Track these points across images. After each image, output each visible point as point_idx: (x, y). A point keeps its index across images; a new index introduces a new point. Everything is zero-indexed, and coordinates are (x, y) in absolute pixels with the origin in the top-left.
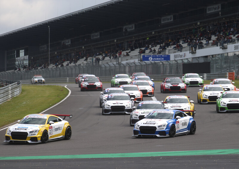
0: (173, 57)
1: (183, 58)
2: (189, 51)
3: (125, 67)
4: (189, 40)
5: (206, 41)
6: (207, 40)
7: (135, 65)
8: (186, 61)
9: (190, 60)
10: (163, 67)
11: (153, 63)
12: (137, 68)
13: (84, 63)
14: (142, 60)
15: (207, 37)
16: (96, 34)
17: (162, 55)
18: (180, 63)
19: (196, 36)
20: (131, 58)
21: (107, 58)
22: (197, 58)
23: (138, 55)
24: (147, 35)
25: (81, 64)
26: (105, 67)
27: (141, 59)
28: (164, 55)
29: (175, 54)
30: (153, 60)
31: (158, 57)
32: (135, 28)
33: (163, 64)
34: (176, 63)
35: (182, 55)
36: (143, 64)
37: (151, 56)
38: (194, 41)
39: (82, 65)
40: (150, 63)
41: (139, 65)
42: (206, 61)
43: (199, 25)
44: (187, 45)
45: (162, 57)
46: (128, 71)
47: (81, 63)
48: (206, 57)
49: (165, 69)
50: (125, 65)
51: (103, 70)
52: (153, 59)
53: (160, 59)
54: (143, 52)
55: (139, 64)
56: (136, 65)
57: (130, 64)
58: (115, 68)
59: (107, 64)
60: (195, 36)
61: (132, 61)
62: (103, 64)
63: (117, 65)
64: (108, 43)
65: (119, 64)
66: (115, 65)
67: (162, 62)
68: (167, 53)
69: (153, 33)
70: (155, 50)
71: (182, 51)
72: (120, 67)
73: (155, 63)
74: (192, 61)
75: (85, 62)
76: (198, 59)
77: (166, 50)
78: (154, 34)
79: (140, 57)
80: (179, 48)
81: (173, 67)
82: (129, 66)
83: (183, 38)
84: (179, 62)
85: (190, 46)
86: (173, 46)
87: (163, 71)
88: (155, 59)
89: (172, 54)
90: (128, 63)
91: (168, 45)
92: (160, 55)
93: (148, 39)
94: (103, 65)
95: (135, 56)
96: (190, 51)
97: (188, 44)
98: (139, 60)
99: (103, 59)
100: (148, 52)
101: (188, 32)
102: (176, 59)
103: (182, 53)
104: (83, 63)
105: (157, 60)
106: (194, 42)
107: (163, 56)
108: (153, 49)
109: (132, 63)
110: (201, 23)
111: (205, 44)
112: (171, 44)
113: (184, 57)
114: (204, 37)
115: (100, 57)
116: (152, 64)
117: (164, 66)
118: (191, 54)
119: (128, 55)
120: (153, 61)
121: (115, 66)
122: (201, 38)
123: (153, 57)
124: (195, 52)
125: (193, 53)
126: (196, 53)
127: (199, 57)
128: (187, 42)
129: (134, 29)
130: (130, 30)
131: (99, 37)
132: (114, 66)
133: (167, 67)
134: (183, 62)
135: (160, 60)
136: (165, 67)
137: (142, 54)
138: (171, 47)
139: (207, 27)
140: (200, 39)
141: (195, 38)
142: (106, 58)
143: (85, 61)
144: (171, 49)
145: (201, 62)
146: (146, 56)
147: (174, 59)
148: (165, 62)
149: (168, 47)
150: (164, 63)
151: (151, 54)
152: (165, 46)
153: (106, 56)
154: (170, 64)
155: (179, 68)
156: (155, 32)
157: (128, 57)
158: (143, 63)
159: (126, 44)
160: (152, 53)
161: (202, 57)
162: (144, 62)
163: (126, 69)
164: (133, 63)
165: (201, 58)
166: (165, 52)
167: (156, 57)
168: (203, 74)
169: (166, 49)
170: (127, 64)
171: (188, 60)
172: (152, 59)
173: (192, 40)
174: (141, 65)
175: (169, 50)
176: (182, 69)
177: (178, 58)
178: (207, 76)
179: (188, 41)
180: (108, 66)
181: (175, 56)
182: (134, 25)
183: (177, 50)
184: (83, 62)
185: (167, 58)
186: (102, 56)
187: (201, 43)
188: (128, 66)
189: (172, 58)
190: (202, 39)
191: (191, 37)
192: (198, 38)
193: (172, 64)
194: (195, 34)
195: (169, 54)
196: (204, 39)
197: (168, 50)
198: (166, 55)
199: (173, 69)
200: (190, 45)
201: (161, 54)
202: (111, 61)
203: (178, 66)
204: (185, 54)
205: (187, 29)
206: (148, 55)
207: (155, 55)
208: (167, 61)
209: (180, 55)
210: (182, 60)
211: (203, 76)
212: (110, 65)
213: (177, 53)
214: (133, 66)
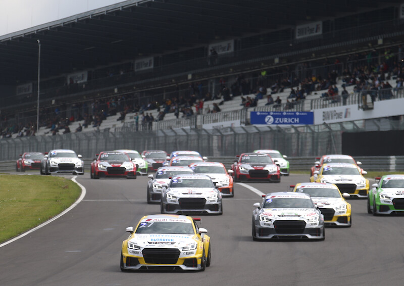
0: (322, 118)
1: (343, 120)
2: (357, 105)
3: (210, 137)
4: (358, 79)
5: (397, 82)
6: (399, 79)
7: (233, 133)
8: (349, 127)
9: (360, 124)
10: (298, 138)
11: (275, 129)
12: (237, 141)
13: (117, 126)
14: (249, 121)
15: (399, 73)
16: (147, 60)
17: (295, 113)
18: (337, 131)
19: (375, 71)
20: (225, 117)
21: (170, 116)
22: (376, 121)
23: (241, 110)
24: (263, 64)
25: (109, 129)
26: (166, 136)
27: (246, 119)
28: (299, 112)
29: (326, 110)
30: (274, 123)
31: (287, 116)
32: (235, 49)
33: (298, 132)
34: (327, 130)
35: (341, 113)
36: (251, 132)
37: (272, 114)
38: (370, 81)
39: (112, 130)
40: (269, 129)
41: (243, 134)
42: (396, 128)
43: (380, 45)
44: (354, 91)
45: (295, 116)
46: (218, 147)
47: (111, 127)
48: (396, 118)
49: (302, 143)
50: (211, 132)
51: (160, 142)
52: (275, 120)
53: (290, 120)
54: (254, 103)
55: (243, 132)
56: (236, 134)
57: (222, 131)
58: (188, 140)
59: (170, 131)
60: (371, 70)
61: (226, 124)
62: (162, 130)
63: (193, 133)
64: (173, 81)
65: (197, 129)
66: (188, 131)
67: (295, 128)
68: (307, 107)
69: (277, 61)
70: (279, 101)
72: (199, 136)
73: (279, 130)
74: (365, 126)
75: (120, 124)
76: (378, 123)
77: (306, 102)
78: (278, 64)
79: (246, 115)
81: (320, 140)
82: (219, 134)
83: (345, 74)
84: (334, 128)
85: (361, 93)
86: (320, 93)
87: (298, 149)
88: (279, 121)
89: (319, 109)
90: (218, 128)
91: (309, 89)
92: (290, 111)
93: (264, 73)
94: (160, 131)
95: (236, 111)
96: (360, 105)
97: (355, 87)
98: (243, 123)
99: (161, 117)
100: (264, 104)
101: (356, 61)
102: (327, 122)
103: (340, 108)
104: (114, 126)
105: (284, 123)
106: (368, 83)
107: (298, 114)
108: (275, 97)
109: (226, 129)
110: (385, 40)
111: (395, 90)
112: (316, 86)
113: (346, 117)
114: (392, 74)
115: (155, 113)
116: (271, 131)
117: (300, 137)
118: (361, 110)
119: (217, 109)
120: (275, 125)
121: (188, 135)
122: (386, 75)
123: (274, 117)
124: (370, 106)
125: (366, 108)
126: (372, 109)
127: (379, 119)
128: (354, 83)
129: (232, 50)
130: (224, 52)
131: (152, 67)
132: (184, 134)
133: (306, 138)
134: (342, 128)
135: (290, 123)
136: (302, 138)
137: (251, 109)
138: (316, 94)
139: (400, 49)
140: (382, 79)
141: (372, 75)
142: (167, 115)
143: (120, 122)
144: (315, 99)
145: (383, 130)
146: (258, 114)
147: (322, 122)
148: (302, 128)
149: (309, 94)
150: (299, 129)
151: (271, 109)
152: (302, 92)
153: (168, 111)
154: (313, 132)
155: (333, 142)
156: (281, 59)
157: (218, 116)
158: (252, 129)
159: (214, 85)
160: (272, 105)
161: (386, 118)
162: (255, 127)
163: (212, 143)
164: (229, 129)
165: (385, 120)
166: (303, 105)
167: (282, 116)
168: (388, 157)
169: (304, 98)
170: (217, 130)
171: (355, 125)
172: (272, 119)
173: (364, 78)
174: (248, 134)
175: (312, 101)
176: (341, 145)
177: (332, 118)
178: (396, 161)
179: (355, 80)
180: (172, 134)
181: (326, 115)
182: (232, 42)
183: (330, 101)
184: (114, 123)
185: (308, 119)
186: (159, 110)
187: (388, 86)
188: (218, 136)
189: (318, 119)
190: (389, 78)
191: (362, 72)
192: (379, 76)
193: (318, 133)
194: (372, 67)
195: (311, 109)
196: (392, 77)
197: (310, 101)
198: (304, 112)
199: (319, 144)
200: (361, 89)
201: (292, 110)
202: (178, 123)
203: (332, 137)
204: (349, 110)
205: (354, 53)
206: (264, 111)
207: (280, 112)
208: (307, 126)
209: (337, 114)
210: (341, 123)
211: (388, 161)
212: (177, 132)
213: (329, 107)
214: (228, 135)
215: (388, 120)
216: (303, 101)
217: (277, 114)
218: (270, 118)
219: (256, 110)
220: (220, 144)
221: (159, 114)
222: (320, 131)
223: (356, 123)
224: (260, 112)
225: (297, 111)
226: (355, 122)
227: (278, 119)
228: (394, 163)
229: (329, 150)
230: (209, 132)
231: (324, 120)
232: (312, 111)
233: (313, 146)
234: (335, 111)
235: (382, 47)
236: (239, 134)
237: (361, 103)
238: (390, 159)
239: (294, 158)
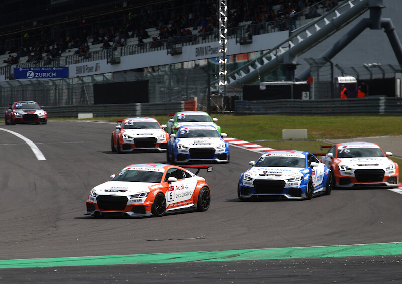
0: (75, 71)
1: (94, 73)
2: (106, 60)
4: (106, 38)
8: (99, 79)
9: (109, 76)
10: (56, 90)
11: (35, 82)
12: (2, 94)
14: (13, 76)
17: (52, 68)
18: (89, 83)
19: (120, 30)
22: (122, 73)
23: (5, 67)
24: (22, 27)
27: (10, 75)
28: (56, 67)
29: (79, 65)
30: (34, 77)
31: (48, 72)
33: (55, 85)
34: (80, 82)
35: (93, 67)
36: (15, 85)
38: (117, 39)
40: (29, 83)
42: (140, 79)
43: (125, 8)
45: (54, 71)
48: (140, 70)
49: (59, 93)
52: (35, 75)
53: (48, 75)
54: (15, 61)
55: (7, 86)
56: (1, 88)
60: (117, 30)
67: (53, 81)
68: (62, 62)
69: (35, 23)
71: (93, 59)
73: (39, 83)
74: (113, 78)
76: (125, 75)
77: (61, 58)
78: (36, 26)
79: (10, 71)
80: (85, 54)
81: (74, 91)
83: (94, 33)
84: (86, 80)
85: (109, 50)
86: (74, 50)
87: (56, 99)
88: (38, 75)
89: (73, 65)
91: (64, 48)
95: (1, 68)
96: (109, 60)
98: (8, 78)
100: (25, 62)
101: (104, 22)
102: (80, 75)
103: (91, 64)
105: (42, 77)
107: (55, 69)
110: (128, 3)
111: (138, 45)
112: (70, 44)
113: (96, 71)
114: (136, 32)
116: (32, 84)
117: (57, 88)
118: (109, 64)
120: (35, 79)
122: (130, 33)
123: (35, 72)
124: (117, 61)
125: (114, 62)
126: (119, 63)
127: (126, 72)
133: (62, 89)
134: (94, 80)
135: (48, 77)
136: (59, 89)
137: (14, 66)
138: (70, 51)
139: (142, 10)
140: (127, 36)
141: (118, 34)
144: (70, 56)
145: (129, 81)
146: (21, 69)
147: (76, 75)
148: (59, 81)
149: (63, 51)
150: (57, 82)
151: (31, 65)
152: (58, 49)
154: (68, 85)
155: (86, 91)
156: (38, 22)
158: (15, 83)
161: (131, 70)
162: (18, 81)
165: (130, 72)
166: (59, 61)
167: (41, 71)
168: (135, 104)
169: (60, 55)
171: (104, 76)
172: (32, 74)
173: (111, 37)
174: (11, 87)
175: (67, 57)
176: (92, 95)
177: (84, 72)
178: (141, 108)
179: (103, 39)
181: (79, 70)
183: (83, 57)
185: (63, 73)
189: (73, 73)
190: (132, 36)
191: (109, 31)
193: (73, 85)
194: (118, 26)
195: (66, 64)
196: (135, 35)
197: (64, 58)
198: (60, 67)
199: (74, 94)
201: (50, 66)
203: (85, 88)
204: (99, 65)
205: (102, 14)
206: (25, 67)
207: (39, 68)
208: (63, 80)
209: (88, 68)
210: (92, 76)
211: (134, 107)
213: (81, 62)
215: (133, 72)
216: (59, 58)
217: (36, 69)
218: (31, 73)
219: (18, 67)
222: (74, 83)
223: (106, 75)
225: (54, 67)
226: (104, 75)
227: (37, 73)
228: (140, 109)
229: (82, 99)
231: (77, 73)
232: (67, 66)
233: (68, 96)
234: (87, 65)
235: (126, 9)
236: (4, 88)
237: (109, 58)
238: (137, 106)
239: (52, 107)
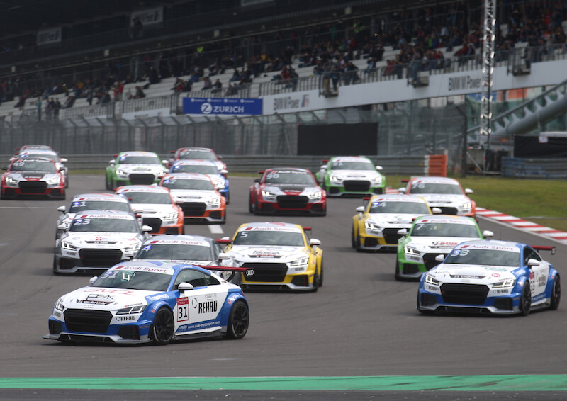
0: (272, 106)
1: (300, 109)
2: (316, 91)
3: (131, 129)
4: (319, 58)
5: (369, 62)
6: (370, 58)
7: (159, 124)
8: (307, 118)
9: (321, 115)
10: (243, 132)
11: (214, 120)
12: (165, 135)
13: (15, 114)
14: (181, 110)
15: (371, 50)
16: (52, 31)
17: (239, 100)
18: (292, 123)
19: (341, 48)
20: (151, 104)
21: (81, 103)
22: (341, 111)
23: (171, 96)
24: (199, 38)
25: (4, 117)
26: (76, 127)
27: (178, 107)
28: (245, 99)
29: (278, 96)
30: (212, 112)
31: (229, 104)
32: (165, 18)
33: (242, 125)
34: (279, 122)
35: (298, 101)
36: (184, 123)
37: (209, 100)
38: (335, 61)
39: (8, 119)
40: (205, 120)
41: (172, 126)
42: (366, 120)
43: (348, 16)
44: (314, 72)
45: (239, 104)
46: (142, 142)
47: (6, 114)
48: (367, 108)
49: (247, 138)
50: (132, 123)
51: (68, 135)
52: (213, 109)
53: (233, 109)
54: (187, 87)
55: (174, 123)
56: (164, 126)
57: (147, 122)
58: (103, 132)
59: (81, 121)
60: (336, 47)
61: (152, 113)
62: (70, 119)
63: (110, 124)
64: (86, 58)
65: (115, 119)
66: (104, 122)
67: (239, 119)
68: (254, 92)
69: (217, 34)
70: (219, 84)
71: (298, 89)
72: (118, 128)
73: (219, 121)
74: (327, 117)
75: (17, 112)
76: (344, 114)
77: (253, 86)
78: (218, 38)
79: (177, 102)
80: (290, 80)
81: (270, 135)
82: (142, 125)
83: (303, 52)
84: (288, 119)
85: (322, 76)
86: (271, 75)
87: (242, 146)
88: (218, 109)
89: (269, 95)
90: (142, 118)
91: (258, 70)
92: (233, 97)
93: (200, 50)
94: (68, 122)
95: (165, 97)
96: (322, 90)
97: (315, 69)
98: (174, 111)
99: (70, 103)
100: (199, 89)
101: (317, 35)
102: (280, 111)
103: (297, 95)
104: (11, 114)
105: (225, 113)
106: (332, 63)
107: (242, 101)
108: (213, 79)
109: (151, 119)
110: (354, 9)
111: (365, 71)
112: (266, 66)
113: (303, 105)
114: (362, 52)
115: (62, 99)
116: (209, 122)
117: (245, 130)
118: (322, 98)
119: (140, 95)
120: (214, 115)
121: (104, 126)
122: (355, 53)
123: (213, 104)
124: (334, 93)
125: (330, 95)
126: (336, 95)
127: (345, 109)
128: (313, 63)
129: (160, 19)
130: (150, 23)
131: (59, 40)
132: (99, 124)
133: (252, 132)
134: (299, 119)
135: (233, 113)
136: (247, 132)
137: (184, 95)
138: (265, 76)
139: (373, 21)
140: (351, 57)
141: (337, 53)
142: (77, 101)
143: (17, 109)
144: (265, 83)
145: (350, 123)
146: (193, 100)
147: (274, 112)
149: (257, 75)
150: (245, 121)
151: (209, 94)
152: (249, 73)
153: (79, 95)
154: (261, 125)
155: (286, 136)
156: (222, 31)
157: (140, 102)
158: (185, 120)
159: (137, 63)
160: (210, 90)
161: (354, 107)
162: (189, 118)
163: (134, 137)
164: (156, 120)
165: (352, 110)
166: (249, 89)
167: (222, 104)
169: (251, 81)
170: (140, 120)
171: (314, 115)
172: (210, 108)
173: (326, 57)
174: (179, 126)
175: (261, 84)
176: (296, 142)
177: (286, 107)
180: (84, 125)
181: (278, 104)
182: (160, 10)
183: (284, 85)
184: (10, 111)
185: (255, 107)
186: (67, 95)
187: (353, 67)
188: (141, 128)
189: (268, 107)
190: (358, 57)
191: (324, 49)
192: (346, 54)
193: (268, 125)
194: (337, 42)
195: (260, 95)
196: (362, 56)
197: (257, 86)
198: (249, 99)
199: (269, 139)
200: (322, 71)
201: (236, 96)
202: (92, 111)
203: (285, 131)
204: (307, 97)
205: (314, 24)
206: (200, 97)
207: (220, 99)
208: (254, 118)
209: (292, 101)
210: (297, 114)
212: (89, 122)
213: (282, 93)
214: (154, 128)
215: (356, 109)
216: (249, 85)
217: (216, 101)
218: (207, 106)
219: (190, 96)
220: (144, 139)
221: (68, 100)
222: (270, 123)
223: (316, 113)
224: (196, 99)
225: (241, 99)
226: (315, 112)
227: (217, 107)
229: (281, 147)
230: (130, 122)
231: (275, 109)
232: (260, 98)
233: (261, 142)
234: (290, 98)
235: (350, 18)
236: (168, 126)
237: (323, 87)
239: (237, 156)
